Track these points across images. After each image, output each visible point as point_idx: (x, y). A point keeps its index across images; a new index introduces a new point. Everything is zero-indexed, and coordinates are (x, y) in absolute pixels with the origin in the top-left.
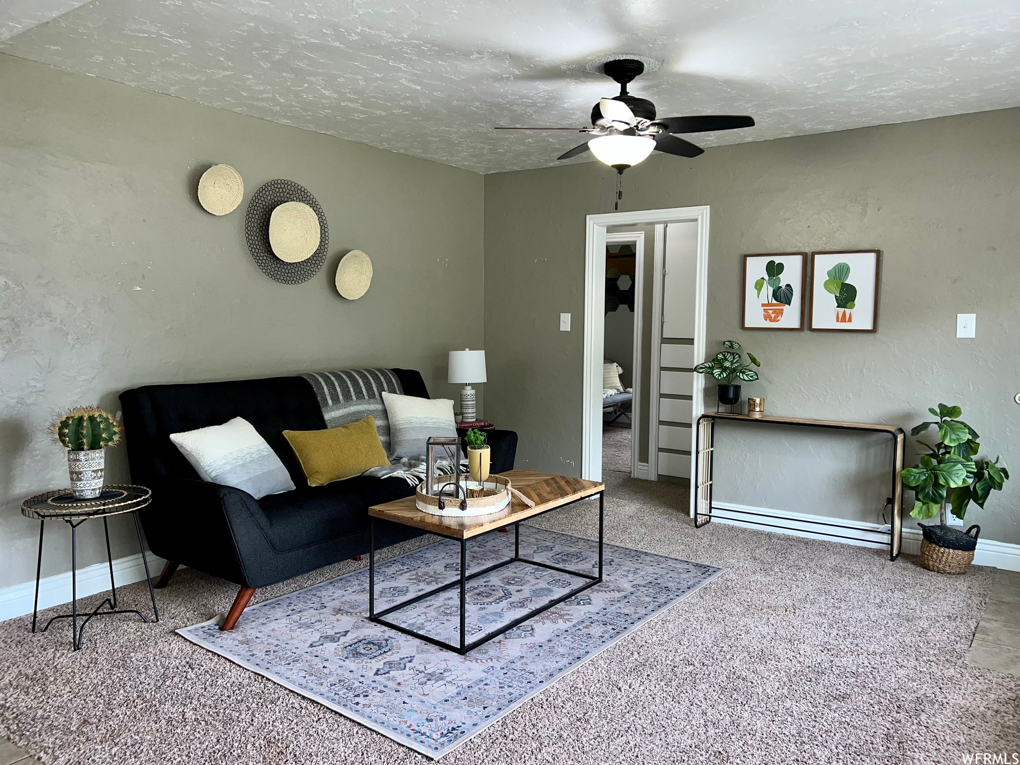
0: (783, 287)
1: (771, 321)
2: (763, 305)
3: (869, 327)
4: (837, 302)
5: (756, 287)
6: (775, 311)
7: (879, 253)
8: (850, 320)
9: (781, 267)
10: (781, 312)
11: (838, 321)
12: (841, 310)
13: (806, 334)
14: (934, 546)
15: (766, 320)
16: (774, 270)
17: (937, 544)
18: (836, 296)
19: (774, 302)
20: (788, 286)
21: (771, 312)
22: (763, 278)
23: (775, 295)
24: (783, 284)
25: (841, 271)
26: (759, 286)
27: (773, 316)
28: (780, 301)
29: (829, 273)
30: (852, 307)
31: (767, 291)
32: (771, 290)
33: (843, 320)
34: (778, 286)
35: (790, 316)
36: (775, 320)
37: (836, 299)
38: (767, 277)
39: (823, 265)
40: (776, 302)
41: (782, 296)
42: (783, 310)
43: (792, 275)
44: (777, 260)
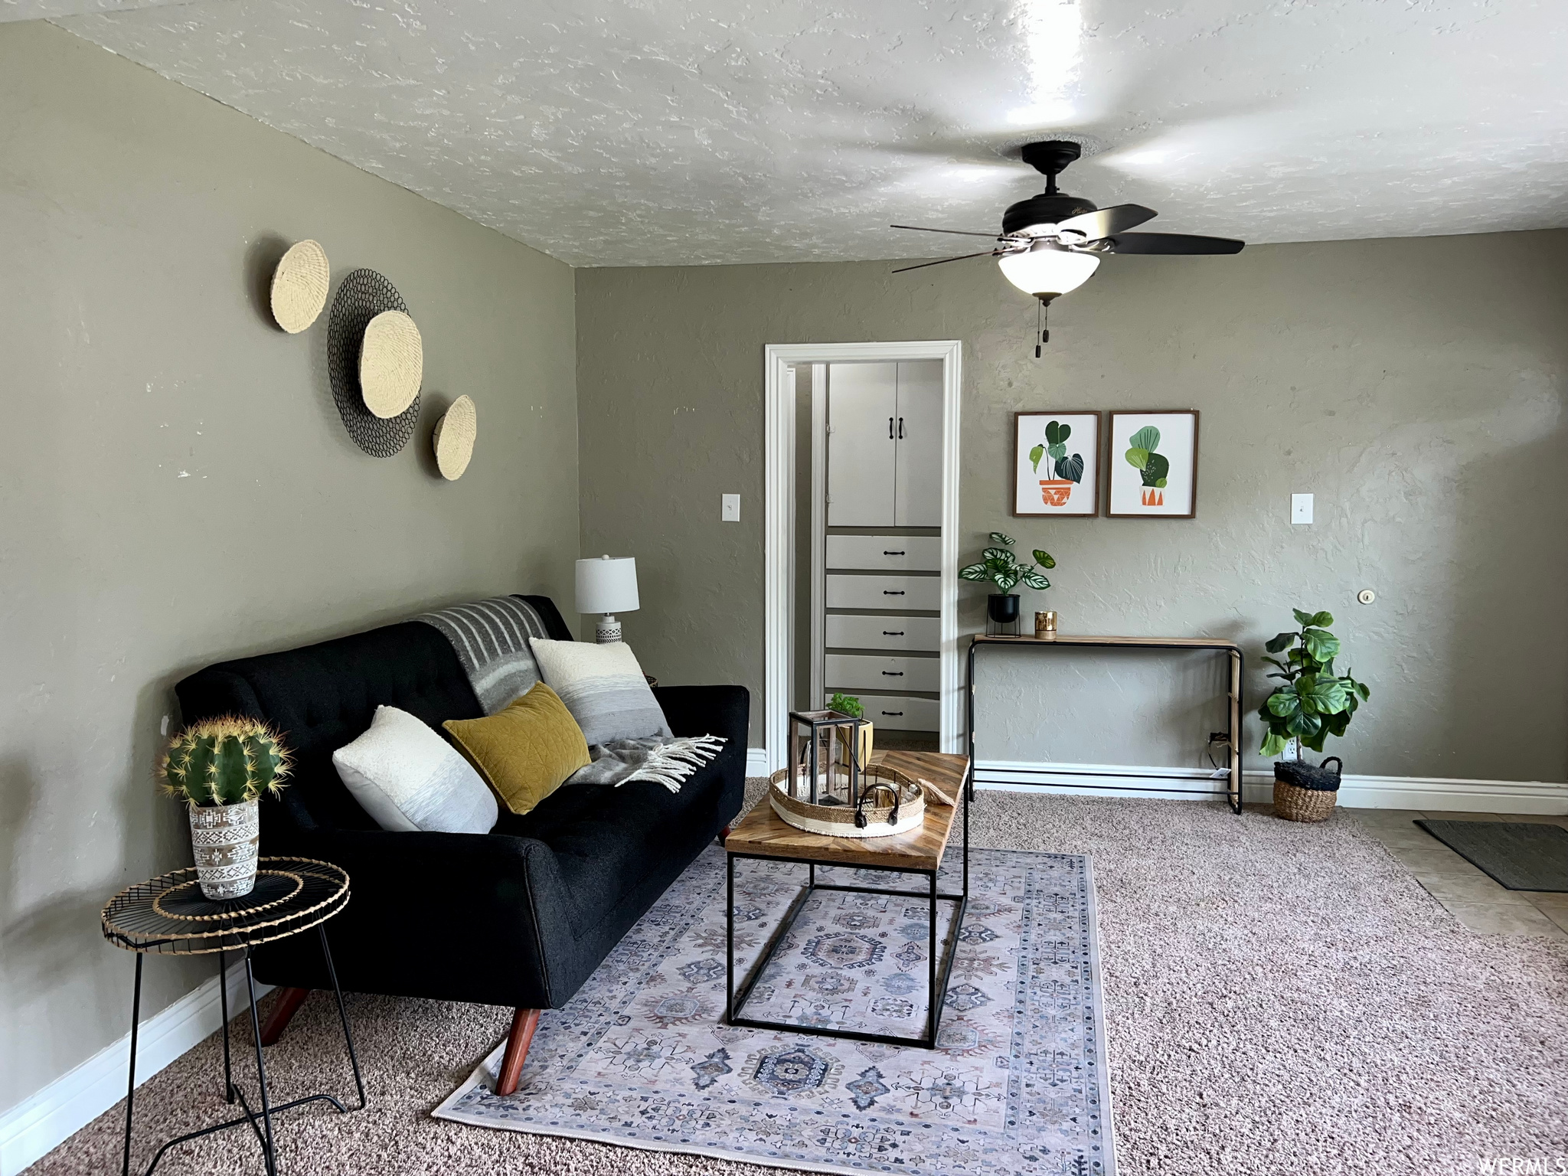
0: (1070, 458)
1: (1053, 504)
2: (1042, 483)
3: (1186, 511)
4: (1144, 479)
5: (1031, 458)
6: (1058, 491)
7: (1196, 414)
8: (1160, 503)
9: (1066, 431)
10: (1067, 492)
11: (1144, 503)
12: (1149, 489)
13: (1101, 520)
14: (1298, 789)
15: (1046, 503)
16: (1057, 434)
17: (1302, 786)
18: (1141, 471)
19: (1057, 478)
20: (1077, 456)
21: (1052, 492)
22: (1041, 445)
23: (1059, 469)
24: (1069, 454)
25: (1149, 437)
26: (1035, 455)
27: (1056, 497)
28: (1066, 478)
29: (1131, 440)
30: (1163, 485)
31: (1048, 462)
32: (1053, 461)
33: (1152, 502)
34: (1062, 456)
35: (1081, 497)
36: (1059, 503)
37: (1142, 475)
38: (1046, 444)
39: (1125, 428)
40: (1060, 479)
41: (1069, 470)
42: (1069, 489)
43: (1082, 440)
44: (1062, 420)
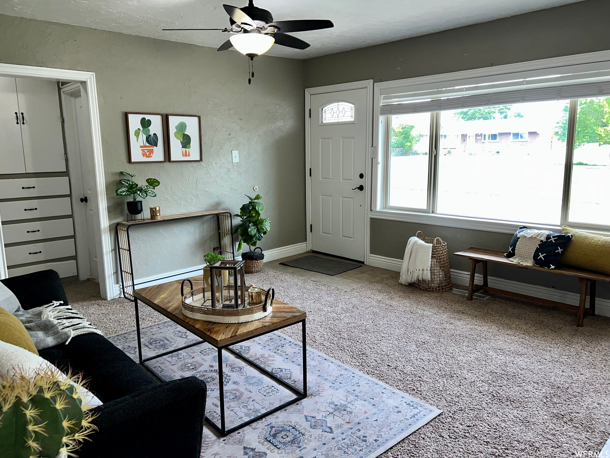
1: (147, 157)
2: (141, 147)
3: (198, 159)
4: (182, 145)
5: (135, 135)
6: (148, 150)
7: (199, 118)
8: (189, 155)
9: (149, 123)
11: (183, 156)
12: (184, 149)
13: (167, 164)
15: (144, 156)
16: (146, 124)
18: (181, 141)
20: (155, 134)
22: (139, 129)
23: (148, 140)
24: (151, 133)
25: (182, 127)
26: (137, 134)
27: (148, 154)
28: (151, 144)
29: (177, 127)
30: (189, 147)
31: (143, 137)
33: (186, 155)
34: (148, 134)
35: (158, 153)
39: (174, 122)
40: (148, 145)
41: (152, 141)
42: (153, 150)
43: (156, 128)
44: (147, 117)
